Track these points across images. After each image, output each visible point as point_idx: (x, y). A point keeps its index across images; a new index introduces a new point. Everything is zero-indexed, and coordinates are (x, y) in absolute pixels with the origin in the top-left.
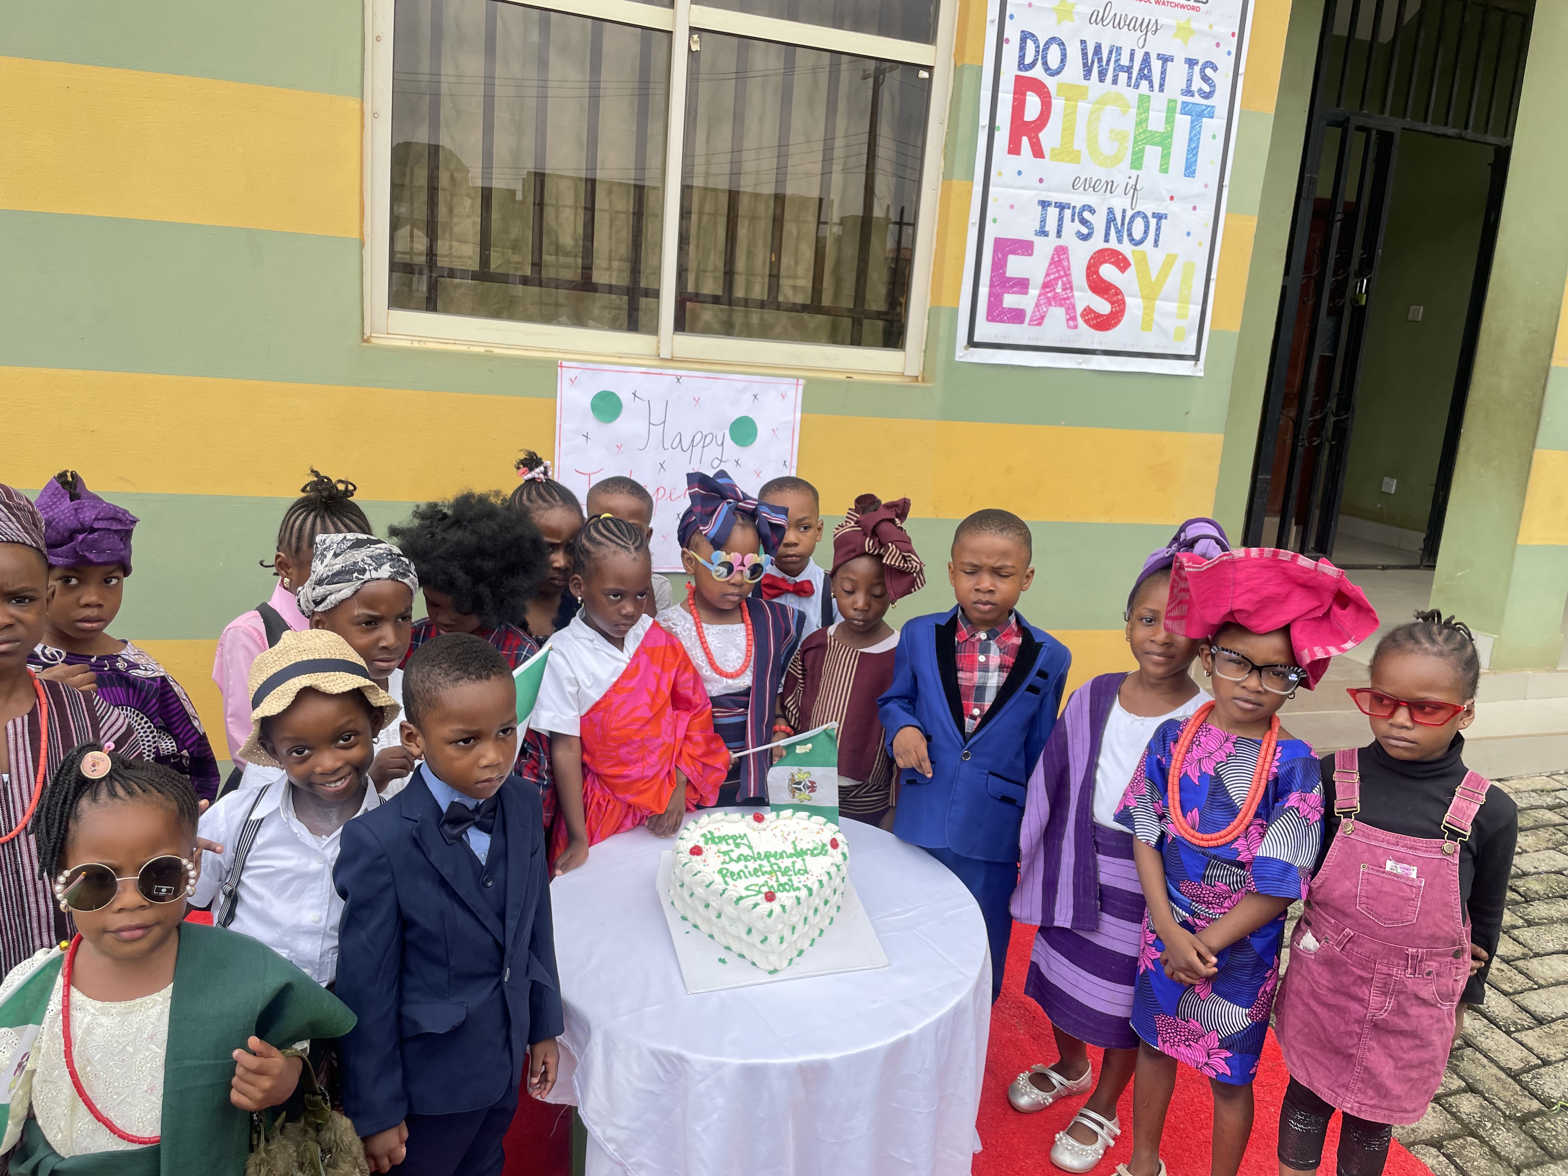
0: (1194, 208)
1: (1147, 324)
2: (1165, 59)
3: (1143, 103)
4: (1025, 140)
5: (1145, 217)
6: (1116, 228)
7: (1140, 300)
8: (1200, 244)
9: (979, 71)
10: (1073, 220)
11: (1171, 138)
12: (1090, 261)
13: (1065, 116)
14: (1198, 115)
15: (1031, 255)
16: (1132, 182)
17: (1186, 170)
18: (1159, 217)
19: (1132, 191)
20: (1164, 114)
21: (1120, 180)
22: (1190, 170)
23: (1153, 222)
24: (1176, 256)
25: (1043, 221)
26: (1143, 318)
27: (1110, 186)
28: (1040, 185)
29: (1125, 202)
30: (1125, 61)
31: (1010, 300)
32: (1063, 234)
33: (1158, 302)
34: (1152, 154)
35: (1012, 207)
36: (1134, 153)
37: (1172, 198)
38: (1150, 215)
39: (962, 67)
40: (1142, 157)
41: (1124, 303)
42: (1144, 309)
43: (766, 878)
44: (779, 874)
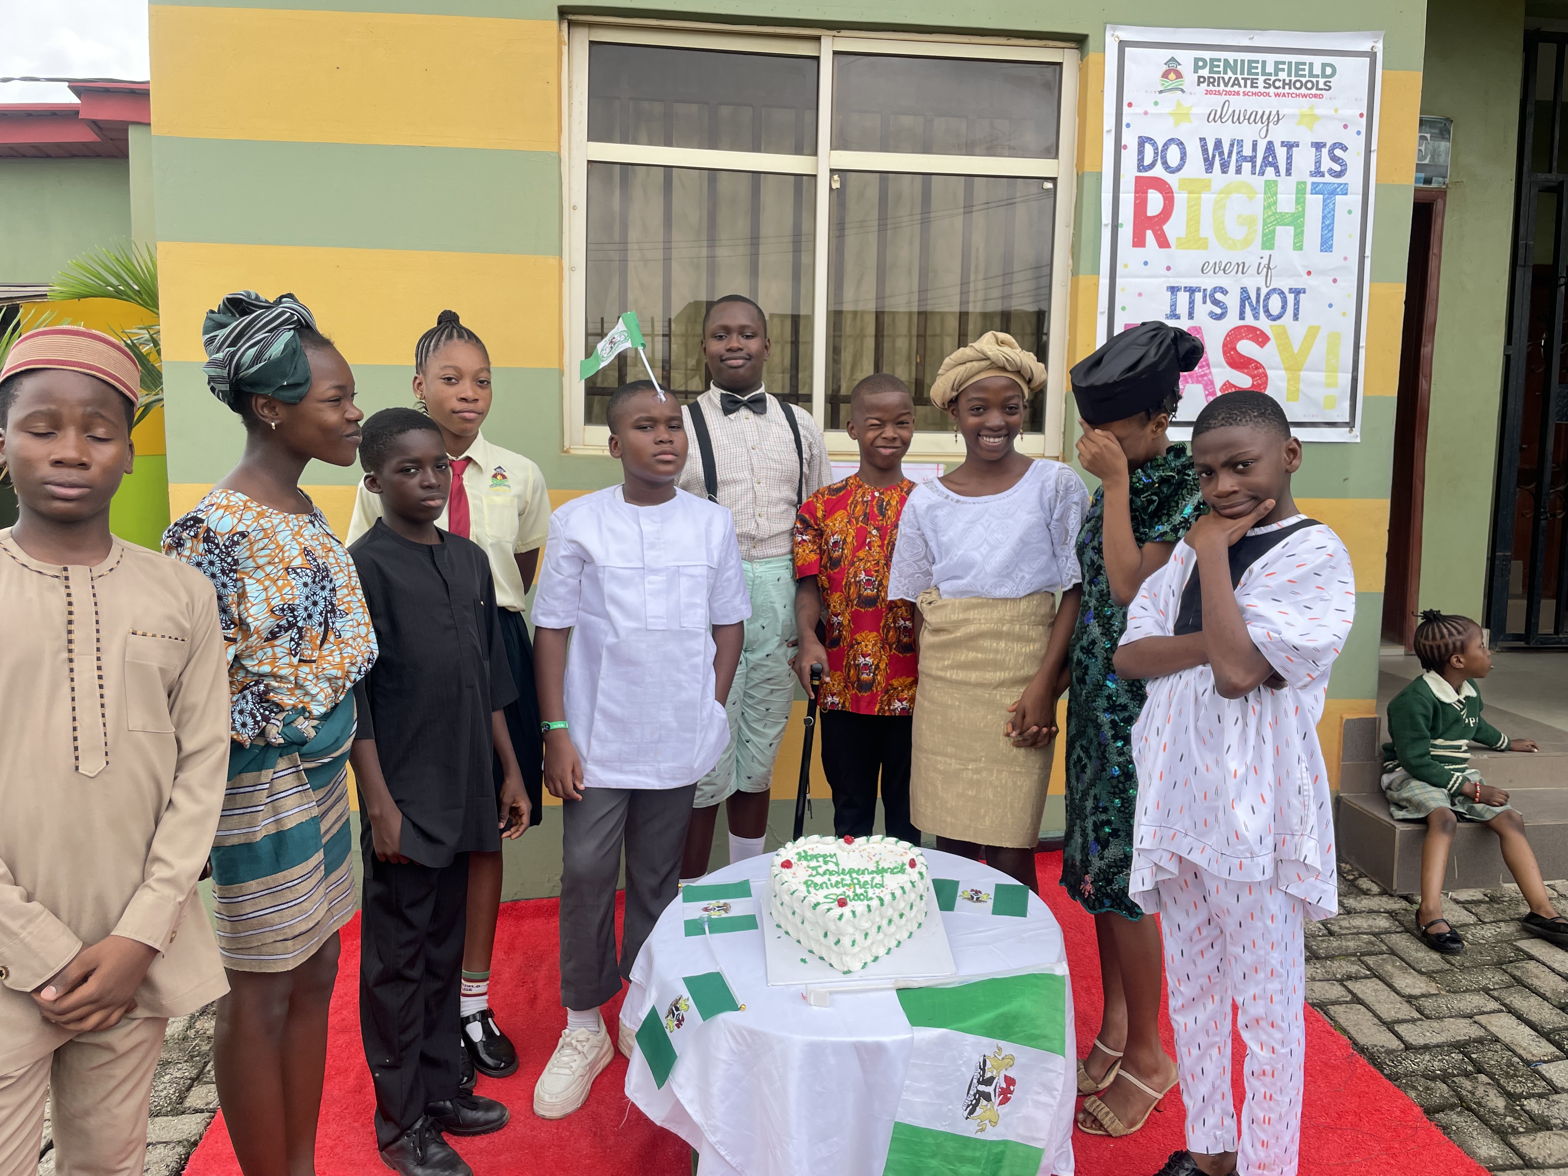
0: (1335, 281)
1: (1293, 394)
2: (1290, 146)
3: (1270, 189)
4: (1149, 234)
5: (1281, 293)
6: (1251, 304)
7: (1283, 372)
8: (1344, 314)
9: (1099, 177)
10: (1204, 302)
11: (1304, 217)
12: (1225, 339)
13: (1188, 208)
14: (1329, 193)
16: (1265, 262)
17: (1322, 246)
18: (1297, 292)
19: (1265, 270)
20: (1294, 196)
21: (1252, 261)
22: (1326, 245)
23: (1291, 298)
24: (1319, 328)
25: (1174, 306)
26: (1288, 389)
27: (1242, 268)
28: (1169, 273)
29: (1260, 281)
30: (1247, 151)
32: (1195, 315)
33: (1302, 373)
34: (1284, 235)
35: (1140, 295)
36: (1264, 235)
37: (1309, 273)
38: (1286, 291)
39: (1083, 174)
40: (1273, 238)
41: (1266, 376)
42: (1289, 380)
43: (844, 889)
44: (857, 886)
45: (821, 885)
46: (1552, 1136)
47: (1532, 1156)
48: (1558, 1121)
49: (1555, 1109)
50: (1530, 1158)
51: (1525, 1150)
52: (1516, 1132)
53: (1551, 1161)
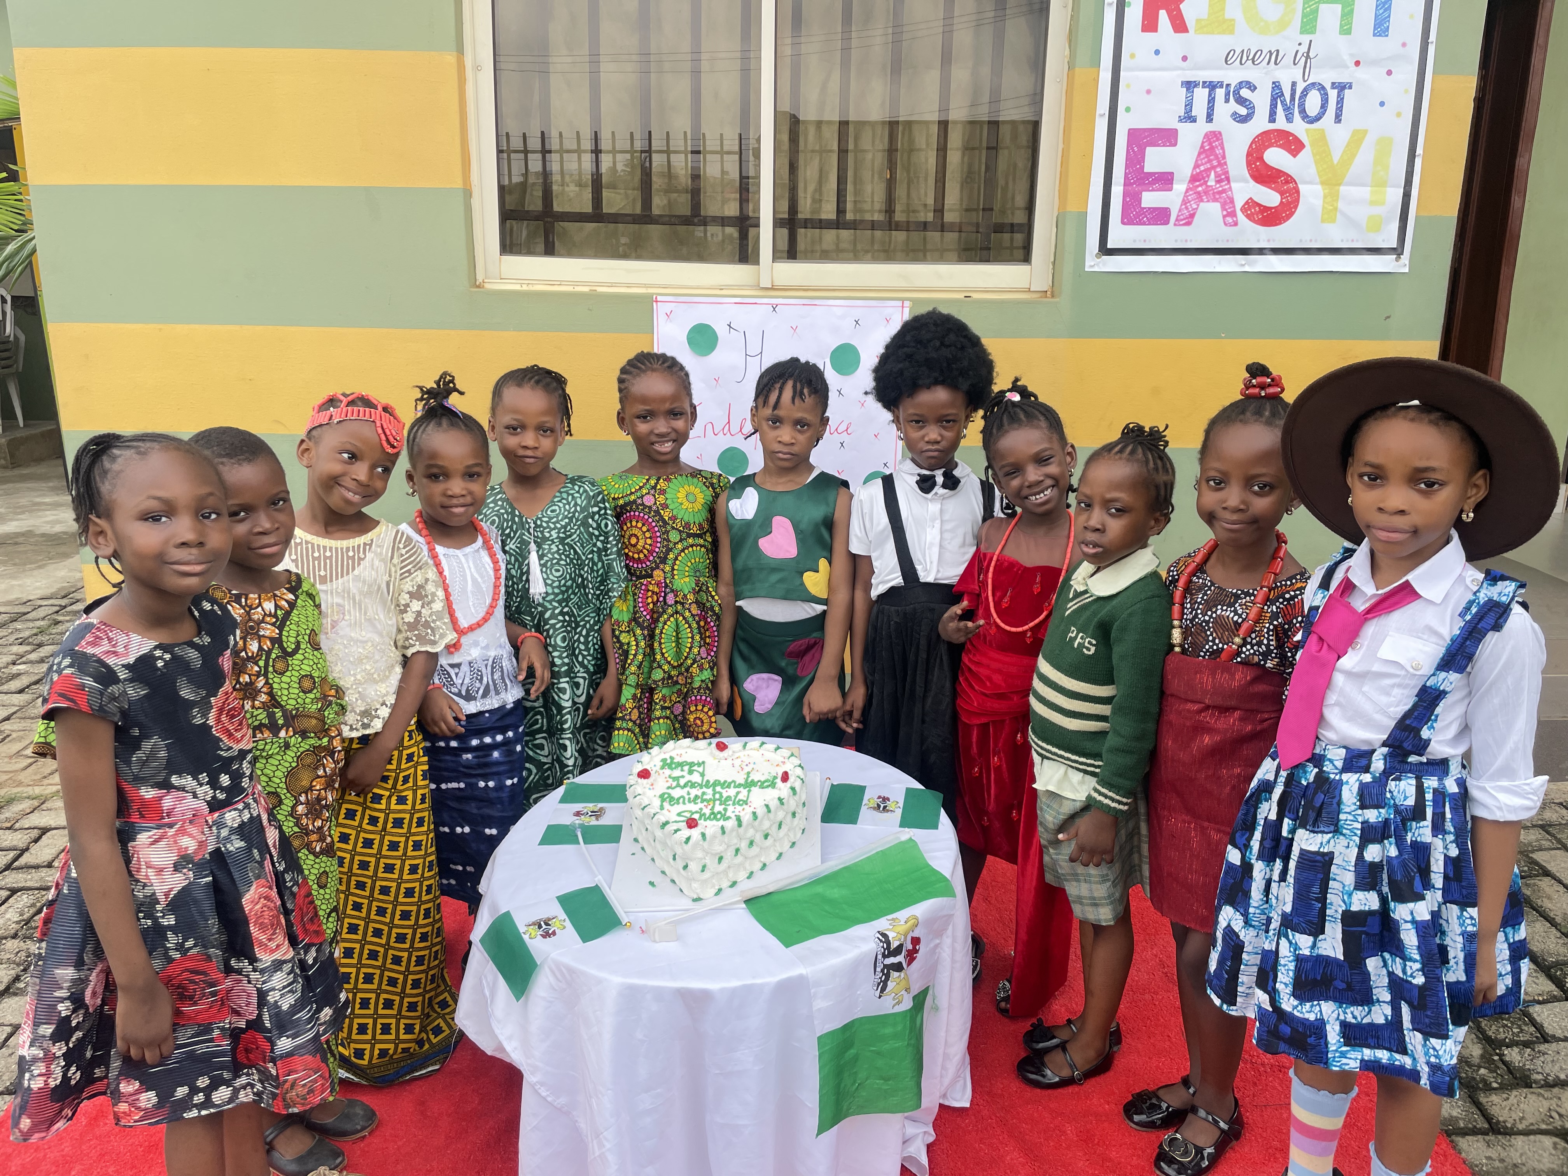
0: (1389, 73)
1: (1330, 214)
4: (1163, 15)
5: (1321, 89)
6: (1283, 103)
7: (1319, 187)
8: (1399, 115)
10: (1227, 101)
12: (1251, 146)
15: (1175, 145)
16: (1304, 49)
17: (1375, 29)
18: (1341, 87)
19: (1304, 59)
21: (1288, 48)
22: (1381, 28)
23: (1333, 94)
24: (1365, 132)
25: (1189, 105)
26: (1324, 208)
27: (1275, 57)
28: (1185, 64)
29: (1296, 74)
31: (1150, 199)
32: (1215, 117)
33: (1342, 188)
34: (1329, 14)
35: (1148, 92)
36: (1304, 16)
37: (1357, 63)
38: (1328, 86)
40: (1315, 19)
41: (1298, 192)
42: (1325, 197)
43: (701, 805)
44: (718, 802)
45: (679, 799)
46: (1529, 1096)
47: (1501, 1119)
48: (1540, 1077)
49: (1538, 1062)
50: (1498, 1121)
51: (1494, 1111)
52: (1488, 1088)
53: (1521, 1127)
